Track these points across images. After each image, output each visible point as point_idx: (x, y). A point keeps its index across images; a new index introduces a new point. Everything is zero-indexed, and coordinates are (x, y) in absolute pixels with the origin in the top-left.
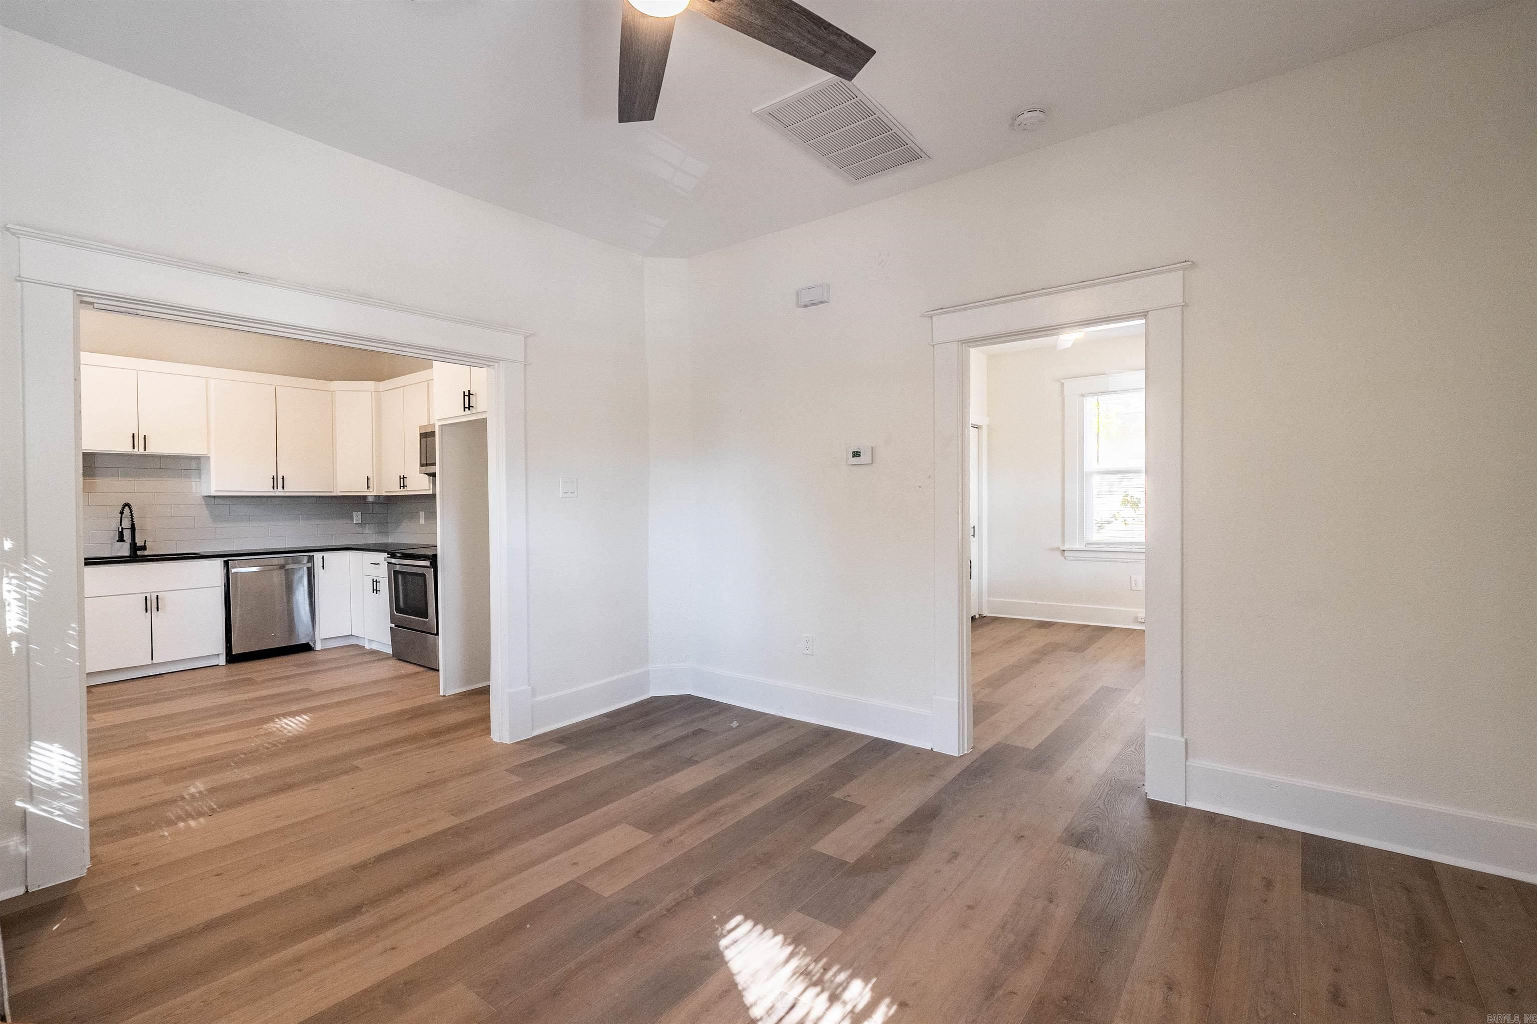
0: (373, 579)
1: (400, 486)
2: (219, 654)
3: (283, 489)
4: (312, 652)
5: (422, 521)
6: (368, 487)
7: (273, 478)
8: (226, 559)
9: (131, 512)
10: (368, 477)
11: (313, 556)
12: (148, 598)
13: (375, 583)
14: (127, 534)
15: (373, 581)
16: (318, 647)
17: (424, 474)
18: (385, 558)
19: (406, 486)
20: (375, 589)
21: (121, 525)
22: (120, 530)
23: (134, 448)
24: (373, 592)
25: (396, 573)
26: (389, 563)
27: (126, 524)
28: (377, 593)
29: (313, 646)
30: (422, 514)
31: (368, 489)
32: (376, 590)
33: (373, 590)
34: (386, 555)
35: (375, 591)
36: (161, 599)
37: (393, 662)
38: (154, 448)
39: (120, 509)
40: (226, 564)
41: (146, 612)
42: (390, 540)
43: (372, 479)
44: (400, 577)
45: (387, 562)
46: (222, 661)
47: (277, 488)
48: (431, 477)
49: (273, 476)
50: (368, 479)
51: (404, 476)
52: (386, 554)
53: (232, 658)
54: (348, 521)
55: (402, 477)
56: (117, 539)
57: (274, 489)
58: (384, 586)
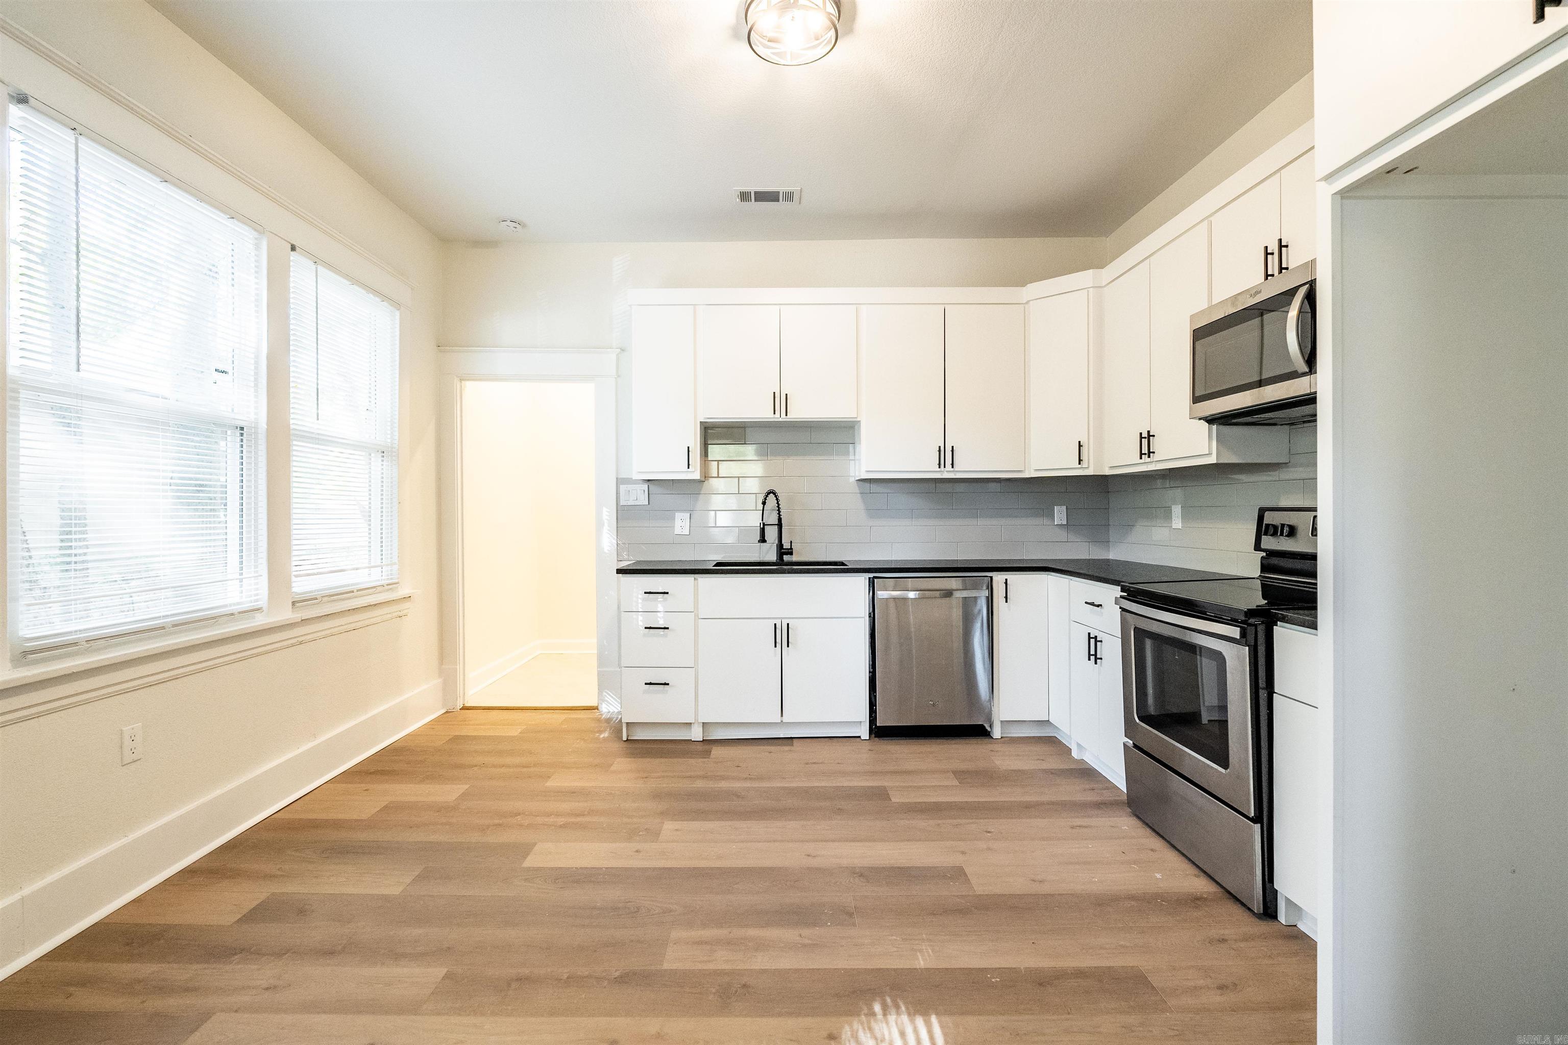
0: (1089, 634)
1: (1141, 454)
2: (861, 722)
3: (953, 467)
4: (986, 740)
5: (1177, 523)
6: (1080, 461)
7: (940, 451)
8: (871, 575)
9: (778, 503)
10: (1080, 442)
11: (991, 578)
12: (778, 626)
13: (1092, 641)
14: (772, 534)
15: (1090, 638)
16: (997, 733)
17: (1200, 419)
18: (1116, 598)
19: (1154, 452)
20: (1092, 652)
21: (762, 520)
22: (762, 526)
23: (774, 413)
24: (1089, 659)
25: (1141, 634)
26: (1123, 610)
27: (772, 518)
28: (1096, 663)
29: (989, 729)
30: (1177, 510)
31: (1080, 464)
32: (1095, 655)
33: (1090, 655)
34: (1117, 591)
35: (1092, 658)
36: (791, 629)
37: (1126, 823)
38: (799, 412)
39: (761, 499)
40: (872, 583)
41: (775, 646)
42: (1116, 553)
43: (1087, 447)
44: (1148, 643)
45: (1120, 608)
46: (864, 732)
47: (945, 467)
48: (1214, 427)
49: (940, 447)
50: (1080, 446)
51: (1149, 432)
52: (1119, 588)
53: (879, 732)
54: (1046, 521)
55: (1145, 435)
56: (759, 539)
57: (940, 467)
58: (1112, 650)
